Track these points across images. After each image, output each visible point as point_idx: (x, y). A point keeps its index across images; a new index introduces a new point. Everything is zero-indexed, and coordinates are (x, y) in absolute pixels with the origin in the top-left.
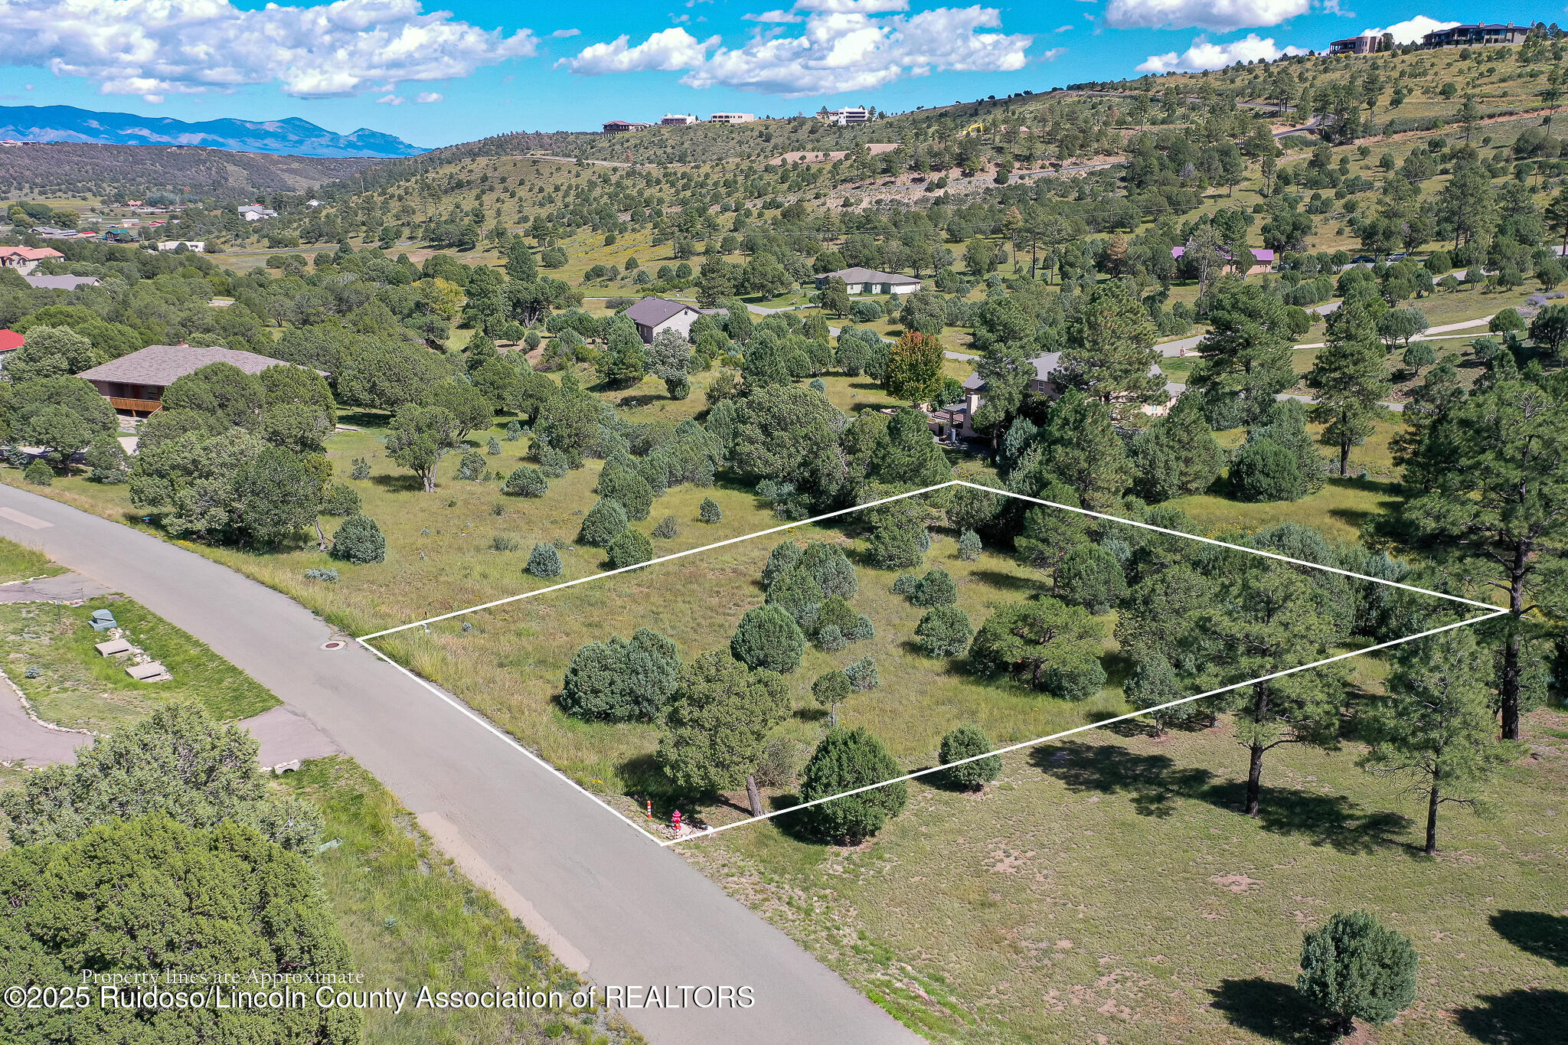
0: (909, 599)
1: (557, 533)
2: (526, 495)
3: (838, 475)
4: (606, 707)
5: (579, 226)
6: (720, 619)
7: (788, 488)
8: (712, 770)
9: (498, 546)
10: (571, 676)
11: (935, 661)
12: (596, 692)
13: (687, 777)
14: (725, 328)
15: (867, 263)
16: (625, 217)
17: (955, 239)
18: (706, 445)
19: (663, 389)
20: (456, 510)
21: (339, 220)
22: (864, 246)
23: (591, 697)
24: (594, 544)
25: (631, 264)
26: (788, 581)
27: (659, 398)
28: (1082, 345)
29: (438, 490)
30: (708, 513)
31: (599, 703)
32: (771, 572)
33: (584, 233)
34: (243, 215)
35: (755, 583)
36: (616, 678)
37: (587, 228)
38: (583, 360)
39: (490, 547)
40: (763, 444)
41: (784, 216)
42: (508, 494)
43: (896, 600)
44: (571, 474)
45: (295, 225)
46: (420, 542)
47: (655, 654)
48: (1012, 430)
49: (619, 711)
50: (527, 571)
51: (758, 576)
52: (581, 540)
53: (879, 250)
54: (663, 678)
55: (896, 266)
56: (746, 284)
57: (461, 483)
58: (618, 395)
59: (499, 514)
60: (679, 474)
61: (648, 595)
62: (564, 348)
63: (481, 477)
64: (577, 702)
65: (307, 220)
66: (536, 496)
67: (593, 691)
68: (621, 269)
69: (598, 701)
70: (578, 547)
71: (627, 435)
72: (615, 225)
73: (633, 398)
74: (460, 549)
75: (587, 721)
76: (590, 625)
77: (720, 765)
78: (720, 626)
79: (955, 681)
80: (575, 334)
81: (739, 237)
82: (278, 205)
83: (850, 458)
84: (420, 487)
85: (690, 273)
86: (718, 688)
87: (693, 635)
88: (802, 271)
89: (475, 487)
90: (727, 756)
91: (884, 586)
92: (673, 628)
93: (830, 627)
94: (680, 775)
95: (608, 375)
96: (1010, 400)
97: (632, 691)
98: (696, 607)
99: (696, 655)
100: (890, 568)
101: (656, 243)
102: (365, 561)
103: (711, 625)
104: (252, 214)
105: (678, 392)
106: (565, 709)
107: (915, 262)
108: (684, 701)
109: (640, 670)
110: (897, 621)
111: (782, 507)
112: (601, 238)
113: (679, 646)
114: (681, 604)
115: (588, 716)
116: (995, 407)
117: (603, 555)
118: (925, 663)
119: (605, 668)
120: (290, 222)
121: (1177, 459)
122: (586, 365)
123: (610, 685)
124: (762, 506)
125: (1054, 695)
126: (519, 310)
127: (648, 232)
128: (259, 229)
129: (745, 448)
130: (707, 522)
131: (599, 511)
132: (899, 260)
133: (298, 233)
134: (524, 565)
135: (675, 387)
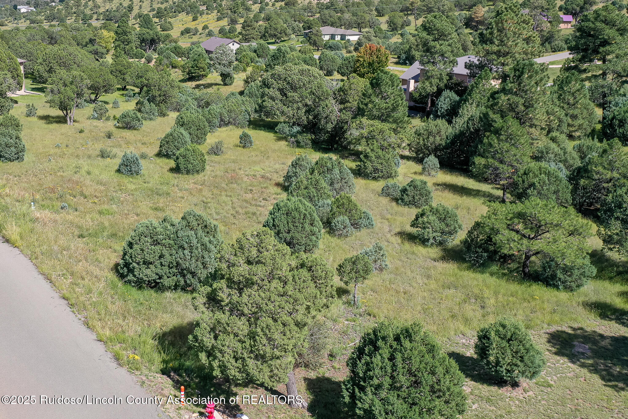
0: (396, 200)
1: (144, 150)
2: (129, 128)
3: (333, 118)
4: (155, 277)
5: (180, 13)
6: (252, 209)
7: (296, 129)
8: (251, 363)
9: (103, 155)
10: (127, 248)
11: (430, 250)
12: (147, 263)
13: (223, 368)
14: (255, 51)
15: (332, 25)
16: (204, 8)
17: (380, 14)
18: (244, 104)
19: (219, 79)
20: (83, 135)
21: (64, 12)
22: (331, 17)
23: (143, 267)
24: (167, 156)
25: (205, 27)
26: (305, 182)
27: (216, 84)
28: (492, 43)
29: (76, 124)
30: (245, 141)
31: (149, 273)
32: (290, 177)
33: (182, 16)
34: (19, 10)
35: (278, 184)
36: (165, 252)
37: (184, 14)
38: (175, 67)
39: (98, 156)
40: (281, 100)
41: (286, 4)
42: (118, 127)
43: (385, 201)
44: (160, 119)
45: (43, 14)
46: (52, 151)
47: (200, 233)
48: (442, 98)
49: (167, 282)
50: (118, 171)
51: (281, 180)
52: (159, 155)
53: (339, 18)
54: (206, 255)
55: (349, 26)
56: (266, 34)
57: (91, 121)
58: (194, 84)
59: (109, 137)
60: (226, 120)
61: (201, 190)
62: (165, 61)
63: (104, 118)
64: (131, 271)
65: (48, 12)
66: (136, 129)
67: (144, 263)
68: (200, 31)
69: (148, 272)
70: (157, 158)
71: (196, 99)
72: (198, 11)
73: (202, 85)
74: (77, 156)
75: (140, 288)
76: (156, 209)
77: (261, 357)
78: (254, 214)
79: (451, 267)
80: (172, 54)
81: (263, 15)
82: (36, 6)
83: (342, 106)
84: (65, 122)
85: (236, 31)
86: (260, 271)
87: (233, 220)
88: (296, 29)
89: (99, 124)
90: (268, 349)
91: (373, 191)
92: (218, 213)
93: (340, 218)
94: (215, 364)
95: (188, 74)
96: (441, 79)
97: (178, 264)
98: (235, 200)
99: (236, 235)
100: (375, 179)
101: (219, 19)
102: (10, 160)
103: (246, 213)
104: (23, 9)
105: (228, 80)
106: (122, 276)
107: (359, 24)
108: (223, 284)
109: (186, 246)
110: (389, 216)
111: (293, 139)
112: (190, 17)
113: (221, 228)
114: (224, 198)
115: (140, 284)
116: (431, 83)
117: (172, 163)
118: (420, 250)
119: (156, 243)
120: (40, 12)
121: (566, 115)
122: (177, 70)
123: (160, 257)
124: (280, 139)
125: (548, 284)
126: (144, 44)
127: (215, 14)
128: (26, 16)
129: (268, 103)
130: (244, 147)
131: (171, 135)
132: (350, 24)
133: (44, 17)
134: (117, 167)
135: (226, 78)
